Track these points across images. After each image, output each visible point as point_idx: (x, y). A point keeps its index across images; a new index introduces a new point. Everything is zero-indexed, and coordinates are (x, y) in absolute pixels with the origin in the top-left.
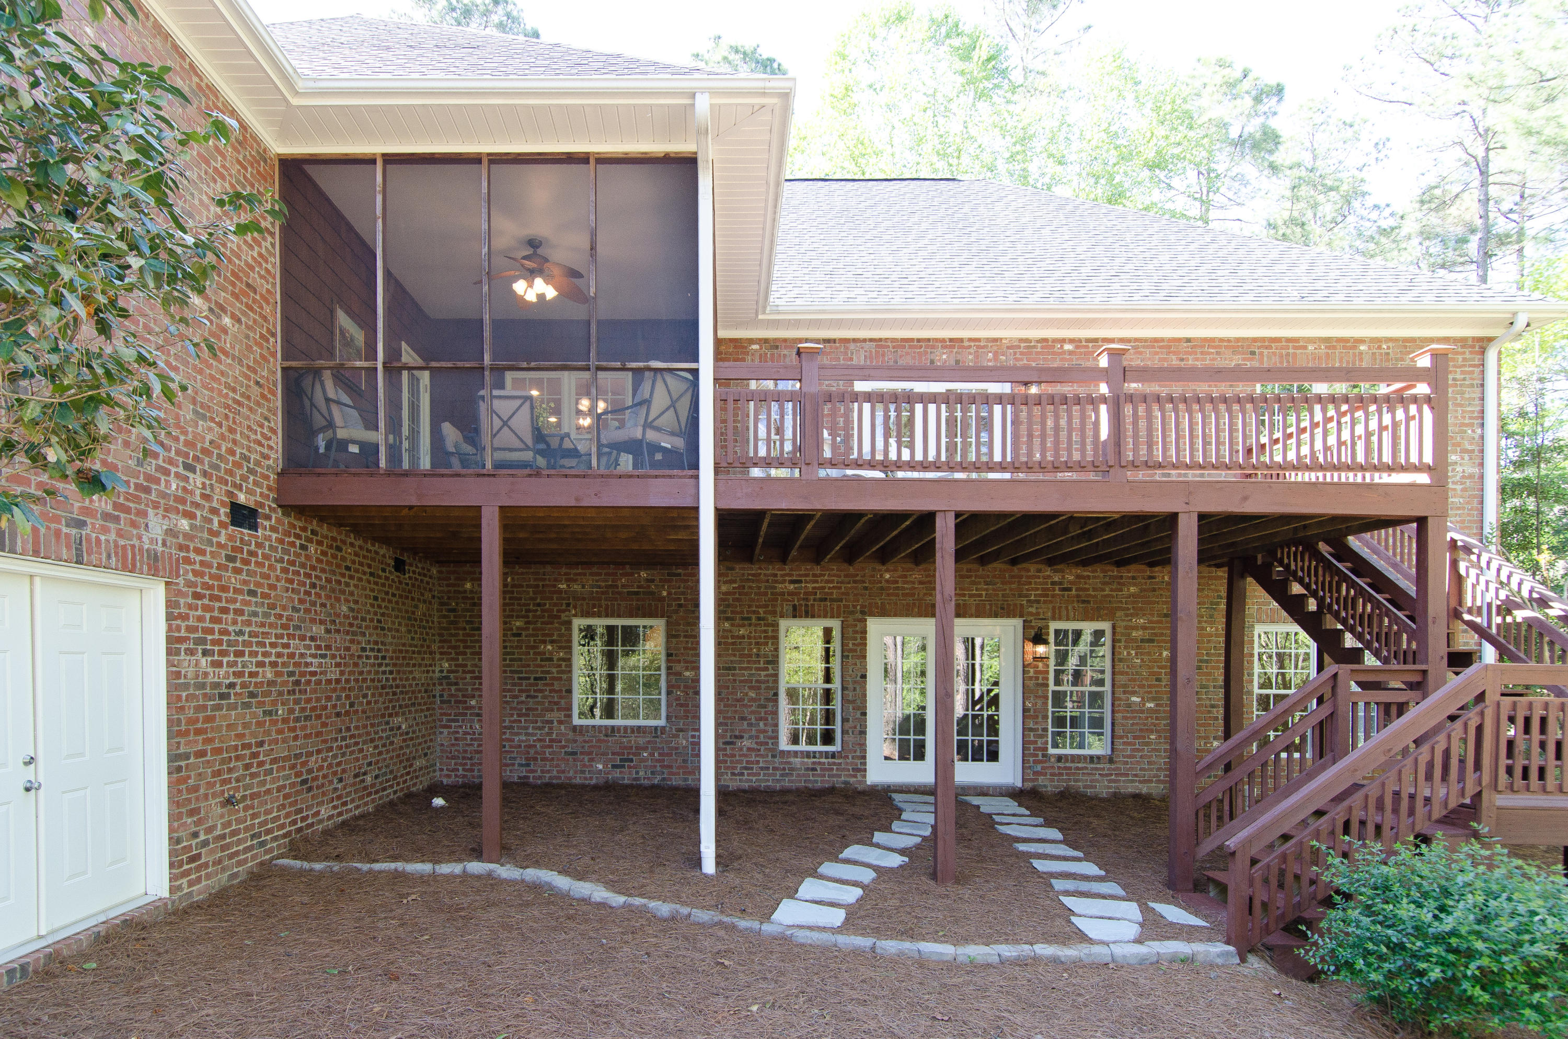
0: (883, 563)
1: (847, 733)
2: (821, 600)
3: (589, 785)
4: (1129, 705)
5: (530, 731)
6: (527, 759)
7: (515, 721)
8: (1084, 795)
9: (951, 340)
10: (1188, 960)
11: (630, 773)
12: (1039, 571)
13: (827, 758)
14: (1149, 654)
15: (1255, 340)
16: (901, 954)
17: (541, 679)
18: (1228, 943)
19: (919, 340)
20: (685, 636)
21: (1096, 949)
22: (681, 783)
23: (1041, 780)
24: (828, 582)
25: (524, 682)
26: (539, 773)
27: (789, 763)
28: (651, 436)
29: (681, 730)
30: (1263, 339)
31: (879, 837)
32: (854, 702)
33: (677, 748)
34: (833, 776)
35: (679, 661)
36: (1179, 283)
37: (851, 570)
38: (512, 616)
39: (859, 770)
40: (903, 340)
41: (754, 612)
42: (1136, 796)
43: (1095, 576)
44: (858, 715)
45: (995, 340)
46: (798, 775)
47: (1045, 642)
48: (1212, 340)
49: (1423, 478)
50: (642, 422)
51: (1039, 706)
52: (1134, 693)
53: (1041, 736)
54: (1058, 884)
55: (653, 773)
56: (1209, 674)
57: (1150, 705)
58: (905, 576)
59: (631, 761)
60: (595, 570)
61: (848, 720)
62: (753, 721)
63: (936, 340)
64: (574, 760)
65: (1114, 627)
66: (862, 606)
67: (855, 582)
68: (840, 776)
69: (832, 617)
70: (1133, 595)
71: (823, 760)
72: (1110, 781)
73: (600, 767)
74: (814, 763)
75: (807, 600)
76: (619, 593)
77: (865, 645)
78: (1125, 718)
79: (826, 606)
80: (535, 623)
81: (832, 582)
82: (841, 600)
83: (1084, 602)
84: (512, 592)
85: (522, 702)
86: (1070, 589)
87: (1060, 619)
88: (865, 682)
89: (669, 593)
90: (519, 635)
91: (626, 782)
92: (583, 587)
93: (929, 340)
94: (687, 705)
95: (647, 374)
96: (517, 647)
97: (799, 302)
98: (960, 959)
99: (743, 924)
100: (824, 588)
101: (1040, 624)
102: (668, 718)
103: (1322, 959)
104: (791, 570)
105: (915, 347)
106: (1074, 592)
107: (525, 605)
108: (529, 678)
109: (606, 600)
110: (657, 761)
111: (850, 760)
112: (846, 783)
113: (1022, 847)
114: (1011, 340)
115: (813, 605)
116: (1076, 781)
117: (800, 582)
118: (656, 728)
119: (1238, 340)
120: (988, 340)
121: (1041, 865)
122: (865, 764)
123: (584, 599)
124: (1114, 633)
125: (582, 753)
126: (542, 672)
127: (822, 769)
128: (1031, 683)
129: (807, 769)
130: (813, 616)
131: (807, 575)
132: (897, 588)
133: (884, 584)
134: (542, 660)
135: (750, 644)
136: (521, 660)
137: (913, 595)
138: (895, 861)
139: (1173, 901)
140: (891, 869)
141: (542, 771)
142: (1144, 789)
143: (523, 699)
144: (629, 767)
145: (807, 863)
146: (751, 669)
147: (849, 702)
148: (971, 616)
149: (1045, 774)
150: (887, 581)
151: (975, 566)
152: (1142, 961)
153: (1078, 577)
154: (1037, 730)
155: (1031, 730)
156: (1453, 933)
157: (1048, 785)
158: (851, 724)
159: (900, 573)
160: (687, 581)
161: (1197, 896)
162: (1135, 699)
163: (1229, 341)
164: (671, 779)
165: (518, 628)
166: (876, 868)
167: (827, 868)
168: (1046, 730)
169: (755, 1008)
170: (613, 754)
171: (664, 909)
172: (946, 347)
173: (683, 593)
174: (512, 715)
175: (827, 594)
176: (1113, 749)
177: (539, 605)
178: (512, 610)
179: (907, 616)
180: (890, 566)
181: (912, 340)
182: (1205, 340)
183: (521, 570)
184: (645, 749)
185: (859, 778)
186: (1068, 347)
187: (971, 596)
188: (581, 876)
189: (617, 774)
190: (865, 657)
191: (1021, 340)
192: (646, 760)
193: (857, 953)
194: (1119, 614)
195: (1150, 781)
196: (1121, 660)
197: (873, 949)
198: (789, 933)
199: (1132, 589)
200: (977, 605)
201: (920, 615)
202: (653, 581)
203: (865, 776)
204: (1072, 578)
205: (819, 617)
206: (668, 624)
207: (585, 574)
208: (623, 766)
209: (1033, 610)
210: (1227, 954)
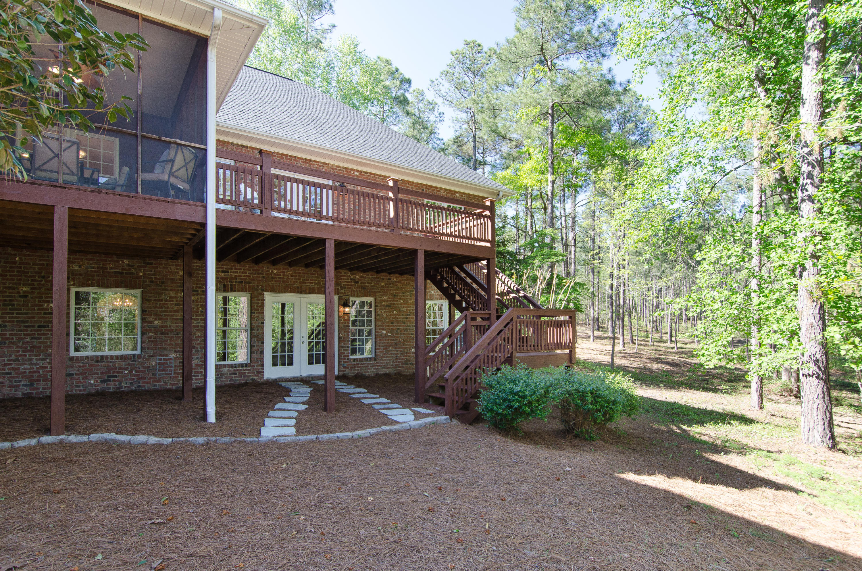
0: (274, 265)
1: (254, 353)
2: (240, 282)
3: (83, 395)
4: (381, 335)
5: (34, 361)
6: (30, 381)
7: (20, 356)
8: (364, 376)
9: (306, 159)
10: (435, 423)
11: (115, 385)
12: (345, 273)
13: (242, 367)
14: (389, 312)
15: (424, 185)
16: (330, 438)
17: (44, 326)
18: (446, 415)
19: (290, 156)
20: (155, 300)
21: (404, 425)
22: (151, 388)
23: (347, 371)
24: (243, 273)
25: (29, 329)
26: (41, 390)
27: (221, 371)
28: (173, 180)
29: (152, 356)
30: (426, 185)
31: (287, 399)
32: (257, 336)
33: (149, 367)
34: (246, 376)
35: (151, 315)
36: (397, 155)
37: (256, 267)
38: (20, 284)
39: (260, 372)
40: (282, 154)
41: (200, 287)
42: (385, 374)
43: (368, 277)
44: (260, 343)
45: (326, 164)
46: (226, 378)
47: (349, 306)
48: (410, 182)
49: (488, 245)
50: (168, 171)
51: (346, 336)
52: (383, 329)
53: (346, 350)
54: (377, 407)
55: (131, 383)
56: (410, 321)
57: (390, 334)
58: (284, 272)
59: (116, 376)
60: (89, 257)
61: (254, 346)
62: (199, 349)
63: (299, 158)
64: (71, 379)
65: (375, 300)
66: (262, 287)
67: (258, 274)
68: (249, 376)
69: (246, 291)
70: (383, 286)
71: (240, 368)
72: (375, 369)
73: (92, 382)
74: (235, 370)
75: (232, 282)
76: (109, 272)
77: (264, 306)
78: (380, 340)
79: (242, 285)
80: (40, 289)
81: (246, 273)
82: (251, 283)
83: (364, 288)
84: (21, 268)
85: (28, 342)
86: (358, 283)
87: (354, 296)
88: (263, 326)
89: (144, 274)
90: (26, 297)
91: (112, 390)
92: (80, 267)
93: (295, 157)
94: (156, 341)
95: (172, 145)
96: (23, 305)
97: (229, 122)
98: (355, 437)
99: (249, 440)
100: (241, 276)
101: (346, 298)
102: (142, 349)
103: (483, 410)
104: (223, 265)
105: (289, 159)
106: (359, 284)
107: (30, 276)
108: (34, 326)
109: (98, 276)
110: (135, 375)
111: (255, 367)
112: (253, 379)
113: (354, 396)
114: (332, 165)
115: (235, 285)
116: (361, 370)
117: (228, 272)
118: (134, 355)
119: (418, 184)
120: (322, 163)
121: (365, 401)
122: (263, 369)
123: (81, 275)
124: (375, 303)
125: (77, 374)
126: (45, 322)
127: (239, 373)
128: (342, 326)
129: (231, 374)
130: (235, 291)
131: (232, 269)
132: (280, 278)
133: (273, 276)
134: (45, 314)
135: (198, 305)
136: (27, 314)
137: (288, 282)
138: (303, 407)
139: (419, 406)
140: (302, 411)
141: (44, 389)
142: (388, 372)
143: (28, 340)
144: (114, 381)
145: (261, 412)
146: (198, 319)
147: (255, 336)
148: (315, 293)
149: (348, 368)
150: (275, 274)
151: (318, 269)
152: (420, 426)
153: (361, 277)
154: (344, 347)
155: (342, 347)
156: (520, 391)
157: (350, 372)
158: (256, 348)
159: (281, 270)
160: (157, 267)
161: (427, 404)
162: (384, 332)
163: (415, 183)
164: (144, 386)
165: (24, 292)
166: (296, 411)
167: (271, 413)
168: (348, 347)
169: (284, 466)
170: (102, 373)
171: (201, 440)
172: (303, 162)
173: (154, 275)
174: (18, 351)
175: (243, 279)
176: (375, 355)
177: (43, 277)
178: (20, 280)
179: (285, 292)
180: (276, 267)
181: (287, 155)
182: (407, 181)
183: (28, 253)
184: (126, 369)
185: (260, 377)
186: (356, 173)
187: (315, 284)
188: (134, 433)
189: (104, 386)
190: (263, 313)
191: (337, 166)
192: (126, 375)
193: (311, 441)
194: (378, 294)
195: (390, 368)
196: (378, 315)
197: (317, 438)
198: (275, 439)
199: (383, 284)
200: (318, 288)
201: (291, 292)
202: (133, 266)
203: (263, 375)
204: (359, 277)
205: (238, 291)
206: (142, 292)
207: (82, 259)
208: (110, 381)
209: (343, 291)
210: (446, 419)
